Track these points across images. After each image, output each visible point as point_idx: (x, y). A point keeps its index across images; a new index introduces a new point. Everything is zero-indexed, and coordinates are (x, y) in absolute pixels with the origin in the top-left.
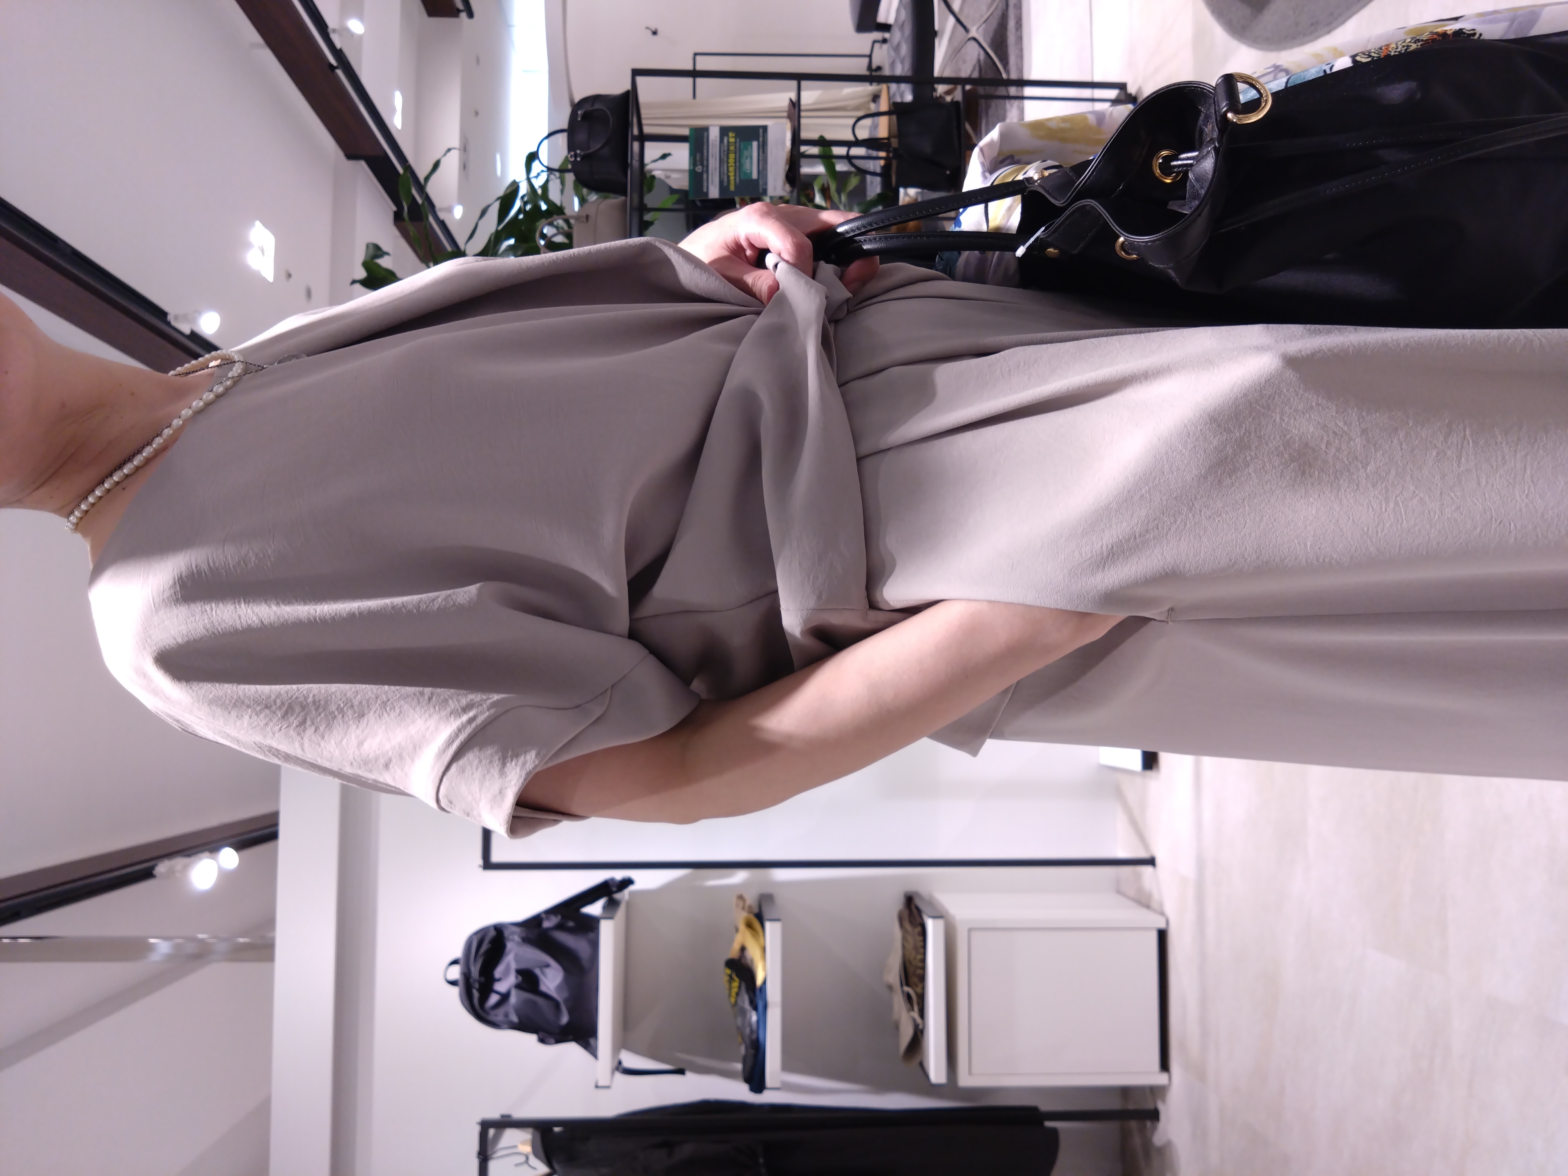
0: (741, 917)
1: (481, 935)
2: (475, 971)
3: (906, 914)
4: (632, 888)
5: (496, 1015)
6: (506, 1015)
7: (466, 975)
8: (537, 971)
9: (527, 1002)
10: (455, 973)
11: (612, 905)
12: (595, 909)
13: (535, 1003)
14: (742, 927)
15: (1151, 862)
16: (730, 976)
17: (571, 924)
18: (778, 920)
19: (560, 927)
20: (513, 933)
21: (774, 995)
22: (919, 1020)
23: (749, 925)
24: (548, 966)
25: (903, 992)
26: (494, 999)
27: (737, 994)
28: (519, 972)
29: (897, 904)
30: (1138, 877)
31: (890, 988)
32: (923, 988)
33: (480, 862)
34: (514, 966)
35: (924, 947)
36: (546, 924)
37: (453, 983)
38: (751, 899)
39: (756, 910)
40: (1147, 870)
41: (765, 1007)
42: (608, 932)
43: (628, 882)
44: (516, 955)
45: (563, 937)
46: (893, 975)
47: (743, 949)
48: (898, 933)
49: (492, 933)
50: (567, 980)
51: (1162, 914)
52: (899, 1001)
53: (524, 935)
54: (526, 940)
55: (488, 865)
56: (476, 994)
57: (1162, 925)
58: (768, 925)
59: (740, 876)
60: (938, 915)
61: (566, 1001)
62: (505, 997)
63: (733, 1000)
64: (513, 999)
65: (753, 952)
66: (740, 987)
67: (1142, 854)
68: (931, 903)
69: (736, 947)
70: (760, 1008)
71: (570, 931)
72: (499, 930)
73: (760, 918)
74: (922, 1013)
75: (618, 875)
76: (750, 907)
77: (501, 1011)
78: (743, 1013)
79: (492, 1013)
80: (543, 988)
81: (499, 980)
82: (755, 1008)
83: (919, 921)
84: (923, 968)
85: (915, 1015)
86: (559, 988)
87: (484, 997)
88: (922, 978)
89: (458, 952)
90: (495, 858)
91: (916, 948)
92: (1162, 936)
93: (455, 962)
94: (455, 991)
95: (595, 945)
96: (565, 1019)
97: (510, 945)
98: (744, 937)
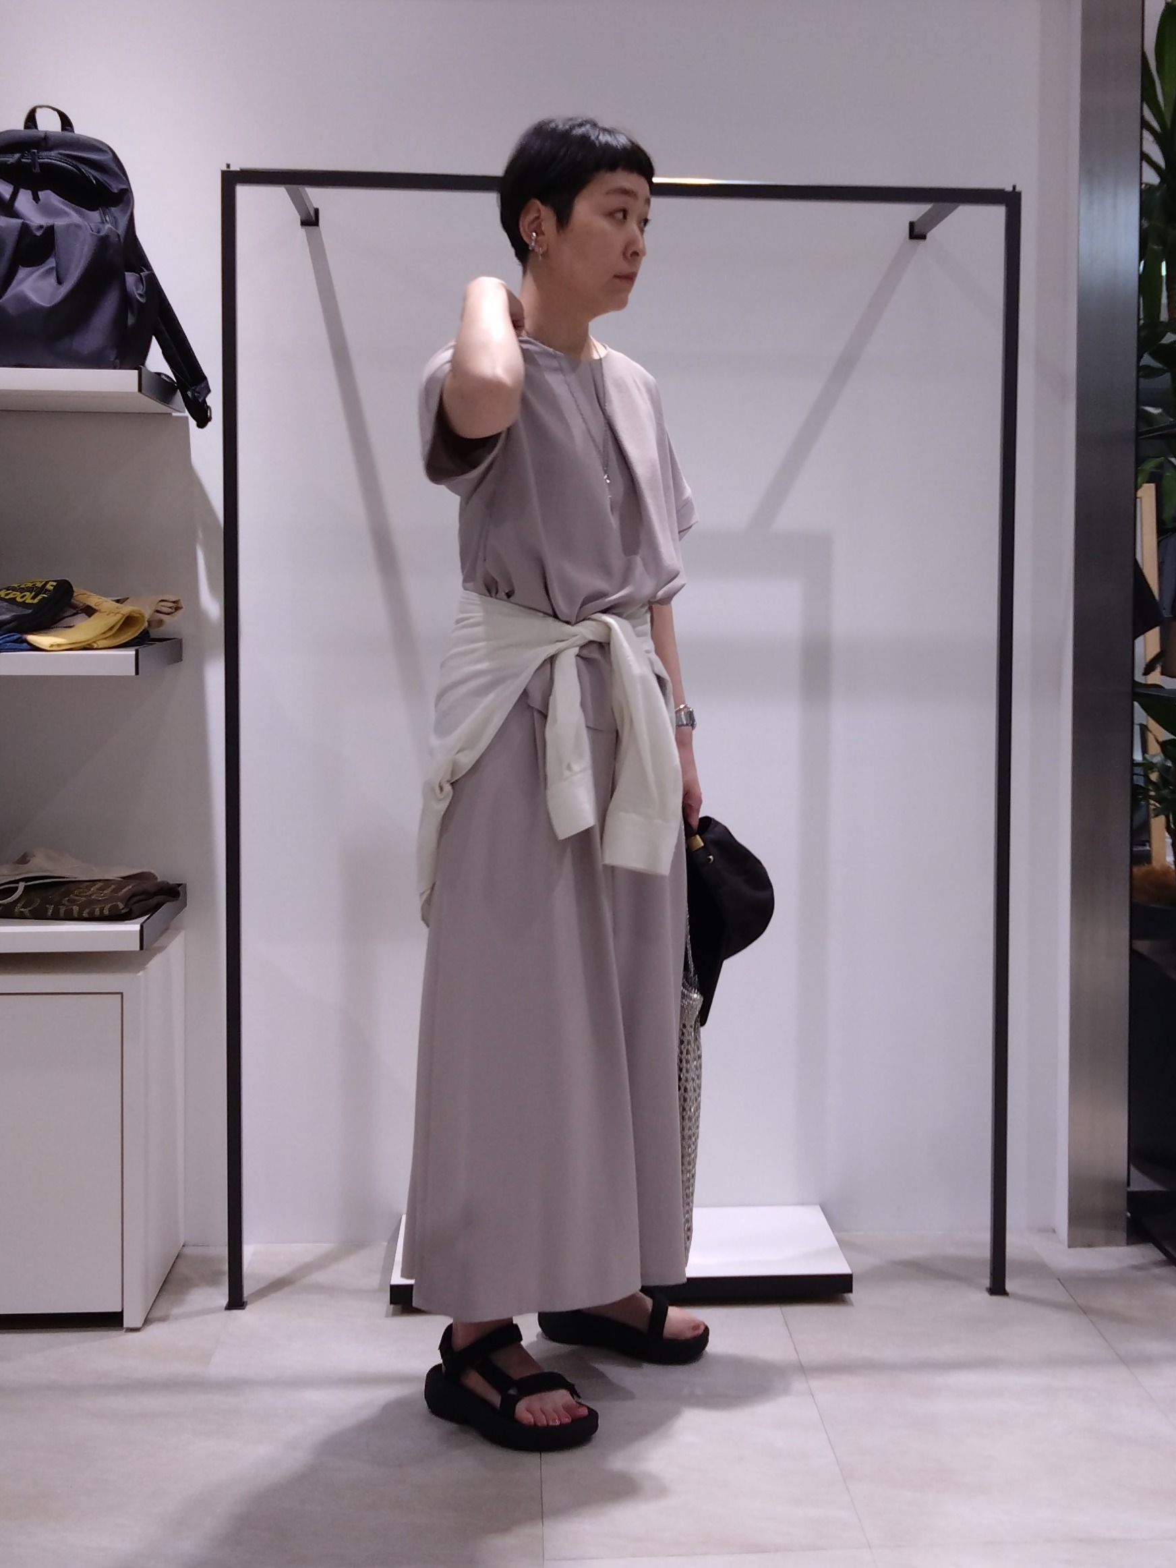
0: (145, 608)
1: (115, 169)
2: (51, 157)
3: (147, 886)
4: (192, 423)
7: (45, 142)
8: (51, 263)
10: (48, 123)
11: (162, 389)
12: (156, 361)
14: (126, 609)
15: (236, 1301)
16: (43, 589)
17: (131, 320)
18: (137, 673)
19: (126, 300)
20: (115, 223)
21: (11, 663)
23: (129, 621)
24: (60, 282)
25: (17, 881)
26: (5, 190)
27: (13, 601)
28: (50, 230)
29: (164, 872)
30: (210, 1280)
31: (24, 859)
32: (22, 916)
33: (234, 167)
34: (60, 223)
35: (92, 918)
36: (130, 278)
37: (31, 120)
38: (173, 624)
39: (154, 633)
40: (221, 1296)
42: (121, 381)
43: (203, 419)
44: (78, 228)
45: (108, 308)
46: (43, 865)
47: (90, 611)
48: (115, 874)
49: (115, 187)
50: (37, 311)
51: (147, 1322)
52: (6, 874)
53: (113, 239)
54: (103, 243)
55: (231, 180)
56: (11, 159)
57: (127, 1323)
58: (131, 653)
59: (213, 607)
60: (148, 945)
62: (7, 209)
63: (2, 593)
64: (2, 221)
65: (84, 629)
66: (24, 605)
67: (248, 1288)
68: (166, 929)
69: (93, 600)
71: (120, 317)
72: (123, 198)
73: (142, 640)
75: (215, 400)
76: (160, 622)
80: (22, 271)
81: (37, 199)
83: (134, 909)
84: (56, 917)
86: (23, 299)
87: (5, 173)
88: (41, 915)
89: (83, 129)
90: (243, 193)
91: (91, 902)
92: (112, 1321)
93: (66, 122)
94: (17, 123)
95: (95, 361)
97: (95, 215)
98: (109, 612)
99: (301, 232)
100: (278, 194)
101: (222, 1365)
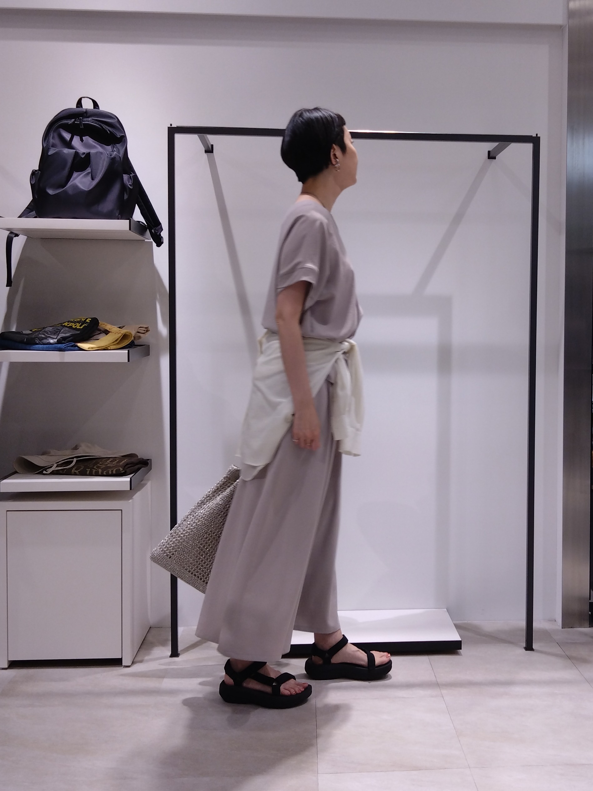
0: (132, 331)
1: (118, 126)
2: (89, 121)
3: (133, 460)
4: (154, 244)
5: (53, 138)
6: (54, 145)
7: (86, 114)
8: (89, 170)
9: (65, 161)
10: (87, 105)
11: (140, 229)
12: (138, 216)
13: (63, 168)
14: (123, 331)
15: (175, 653)
16: (85, 322)
17: (125, 197)
18: (129, 361)
19: (124, 187)
20: (119, 152)
21: (70, 356)
22: (50, 470)
23: (125, 337)
24: (93, 179)
25: (73, 458)
26: (67, 136)
27: (71, 327)
28: (88, 155)
29: (142, 454)
30: (163, 643)
31: (76, 448)
32: (75, 474)
33: (174, 125)
34: (93, 151)
35: (108, 475)
36: (125, 177)
37: (79, 103)
38: (146, 338)
39: (136, 342)
40: (168, 651)
41: (60, 350)
42: (122, 225)
43: (159, 243)
44: (101, 153)
45: (116, 190)
46: (85, 450)
47: (106, 332)
48: (119, 454)
49: (119, 135)
50: (82, 193)
51: (133, 663)
52: (67, 454)
53: (118, 159)
54: (113, 161)
55: (172, 132)
56: (70, 122)
57: (124, 663)
58: (126, 351)
59: (164, 330)
60: (134, 488)
61: (65, 192)
62: (68, 144)
63: (66, 324)
64: (66, 151)
65: (104, 340)
66: (76, 329)
67: (180, 647)
68: (142, 480)
69: (108, 327)
70: (62, 346)
71: (121, 195)
72: (122, 140)
73: (131, 346)
74: (55, 473)
75: (165, 234)
76: (140, 337)
77: (57, 141)
78: (56, 332)
79: (56, 135)
80: (75, 174)
81: (82, 140)
82: (59, 342)
83: (128, 471)
84: (91, 475)
85: (54, 468)
86: (75, 187)
87: (67, 128)
88: (83, 474)
89: (103, 108)
90: (178, 137)
91: (107, 468)
92: (117, 662)
93: (96, 105)
94: (73, 105)
95: (109, 216)
96: (51, 192)
97: (109, 148)
98: (116, 332)
99: (205, 156)
100: (194, 138)
101: (168, 683)
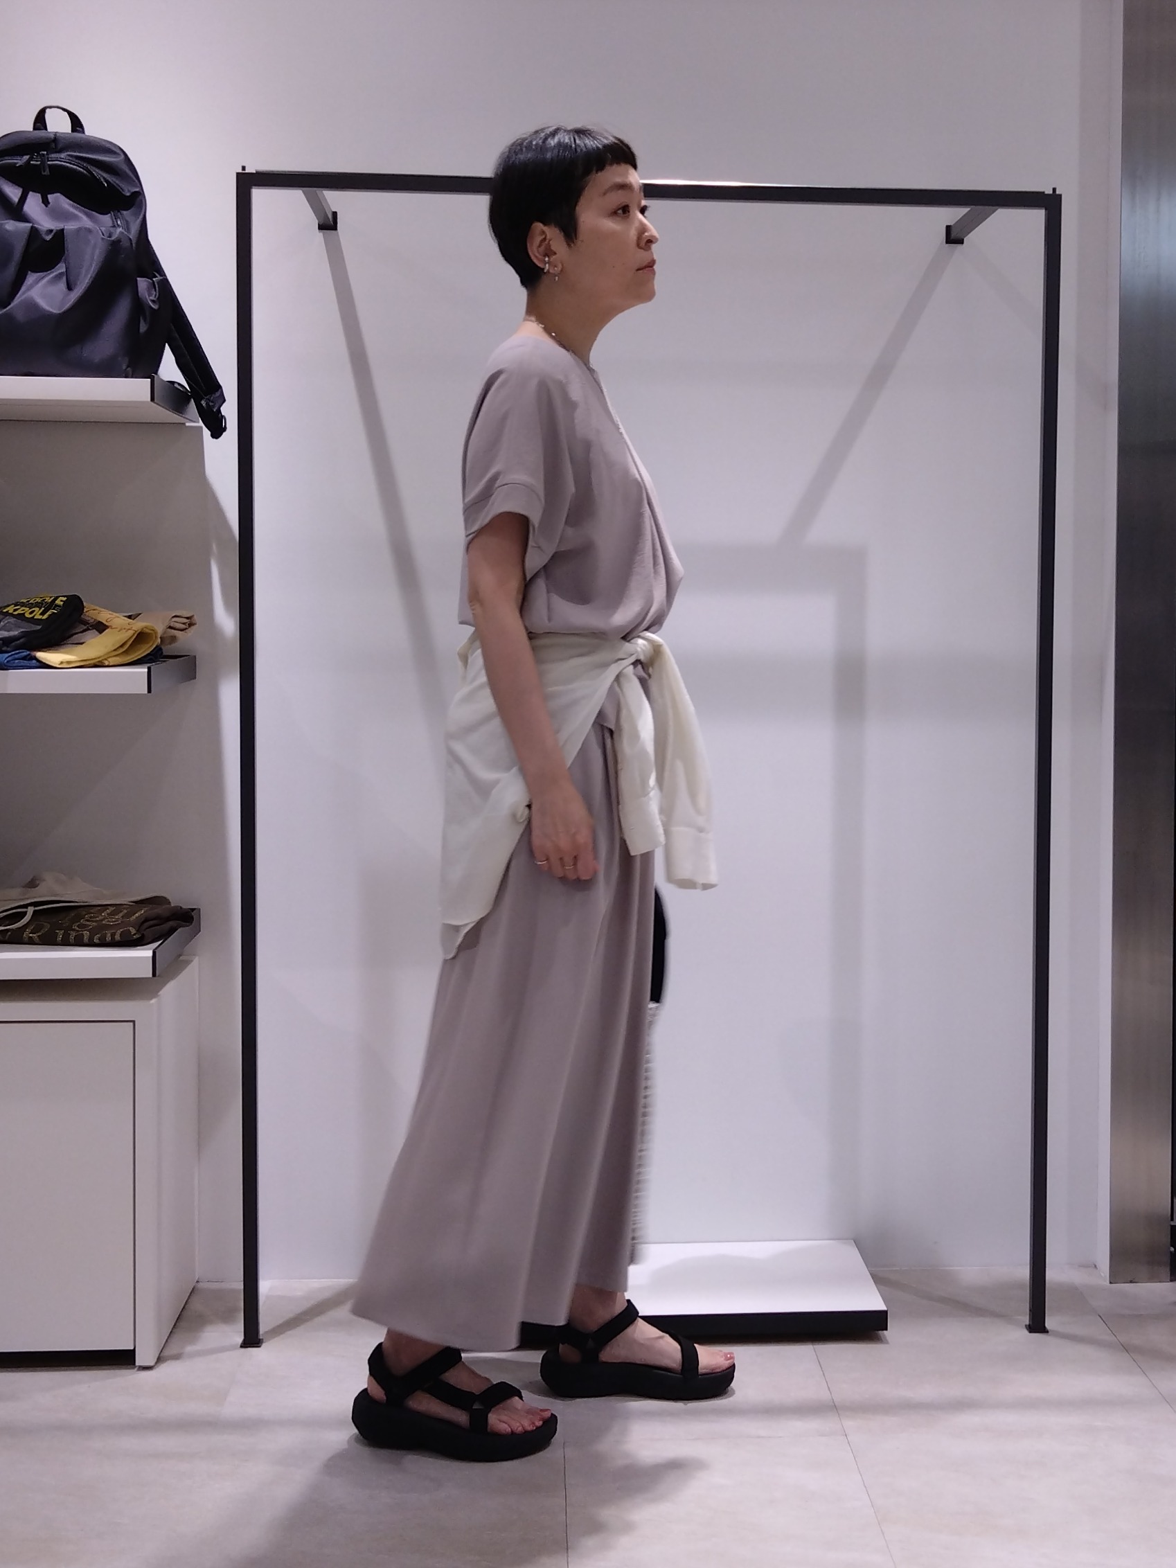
0: (157, 624)
1: (125, 170)
2: (61, 159)
3: (159, 910)
4: (206, 433)
7: (55, 143)
8: (61, 268)
9: (7, 250)
10: (58, 124)
11: (175, 399)
12: (169, 369)
13: (5, 264)
14: (138, 625)
15: (252, 1339)
16: (52, 605)
17: (143, 327)
18: (149, 691)
19: (138, 305)
20: (127, 227)
21: (22, 681)
23: (141, 637)
24: (70, 288)
25: (26, 906)
26: (14, 193)
27: (21, 617)
28: (60, 234)
29: (179, 898)
30: (226, 1317)
31: (32, 884)
32: (31, 941)
33: (250, 169)
34: (70, 226)
35: (103, 944)
36: (142, 283)
37: (40, 120)
38: (187, 641)
39: (167, 650)
40: (236, 1333)
42: (134, 390)
43: (217, 429)
44: (89, 231)
45: (121, 311)
46: (53, 889)
47: (101, 627)
49: (127, 190)
50: (47, 318)
51: (160, 1360)
52: (14, 898)
53: (125, 244)
54: (115, 247)
55: (247, 183)
56: (19, 161)
57: (139, 1361)
58: (143, 670)
59: (227, 623)
60: (160, 972)
61: (10, 316)
62: (16, 212)
63: (11, 609)
64: (11, 225)
65: (95, 645)
66: (33, 621)
67: (264, 1326)
68: (180, 958)
69: (104, 616)
71: (132, 323)
72: (136, 201)
73: (154, 657)
75: (230, 410)
76: (174, 639)
80: (31, 277)
81: (46, 202)
83: (148, 933)
84: (66, 943)
86: (32, 305)
87: (14, 176)
88: (49, 941)
89: (94, 128)
90: (259, 195)
91: (102, 928)
92: (123, 1359)
93: (76, 123)
94: (25, 124)
95: (106, 369)
97: (106, 219)
98: (121, 627)
99: (319, 236)
100: (295, 197)
101: (237, 1405)
